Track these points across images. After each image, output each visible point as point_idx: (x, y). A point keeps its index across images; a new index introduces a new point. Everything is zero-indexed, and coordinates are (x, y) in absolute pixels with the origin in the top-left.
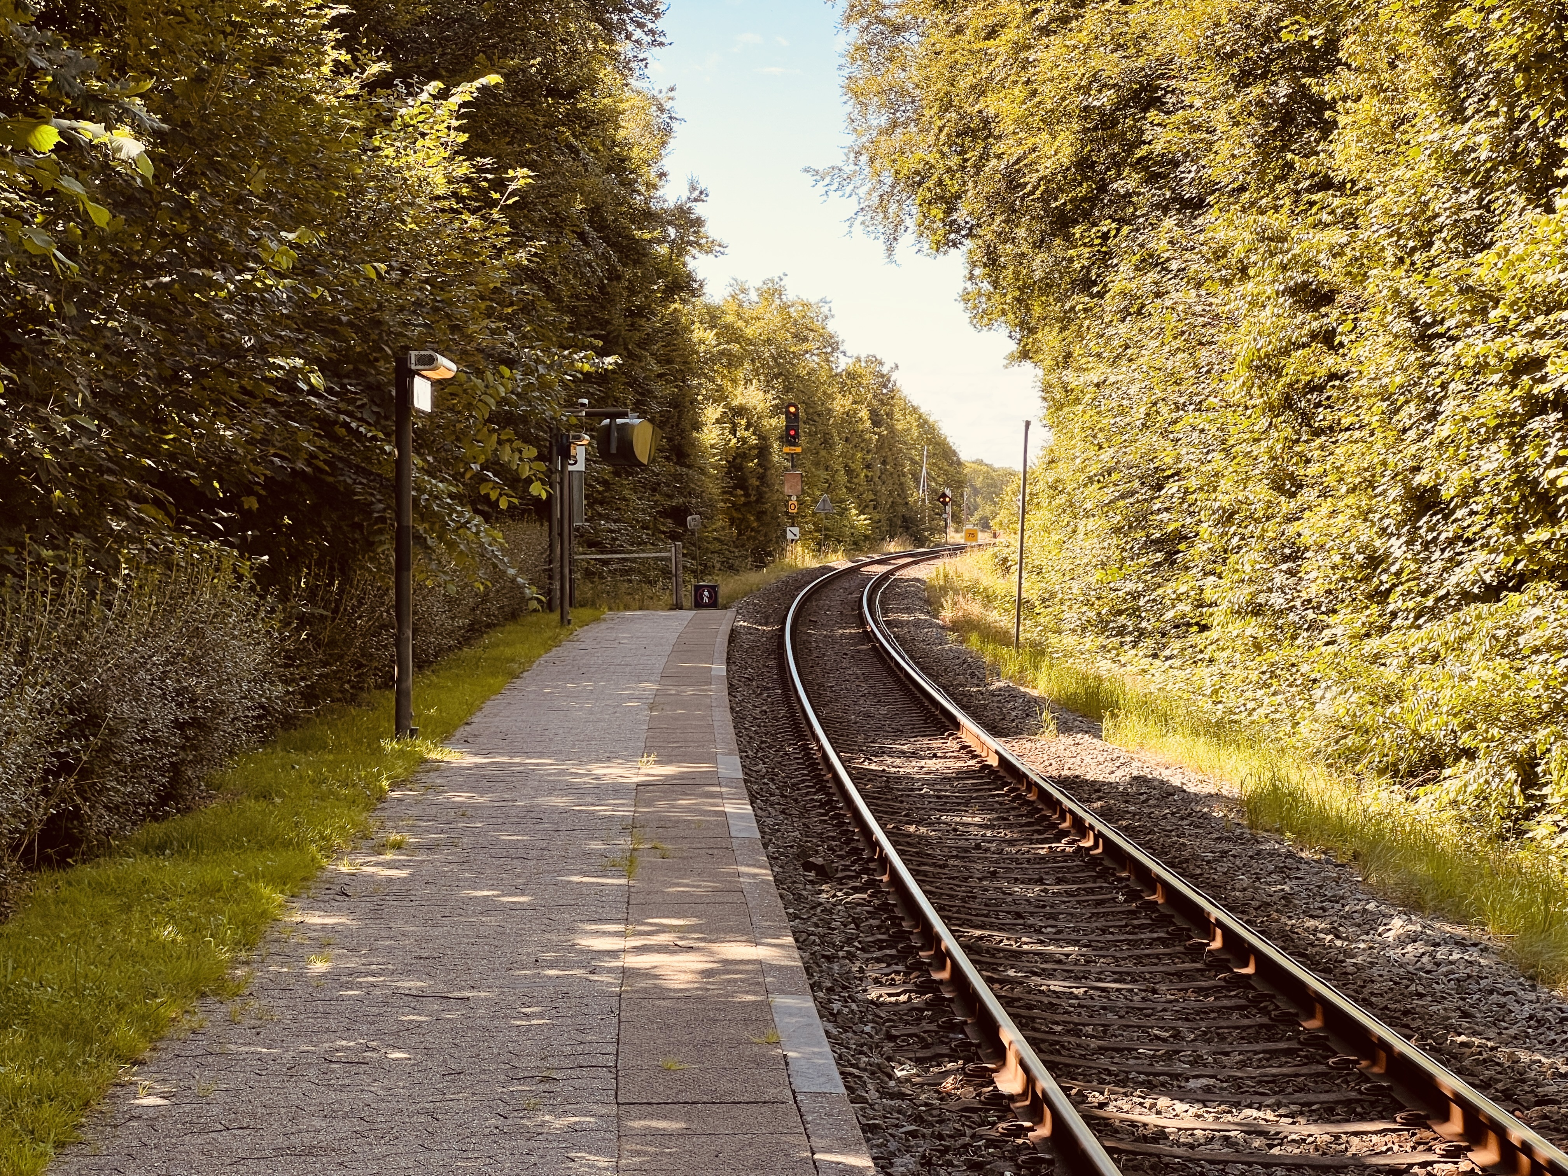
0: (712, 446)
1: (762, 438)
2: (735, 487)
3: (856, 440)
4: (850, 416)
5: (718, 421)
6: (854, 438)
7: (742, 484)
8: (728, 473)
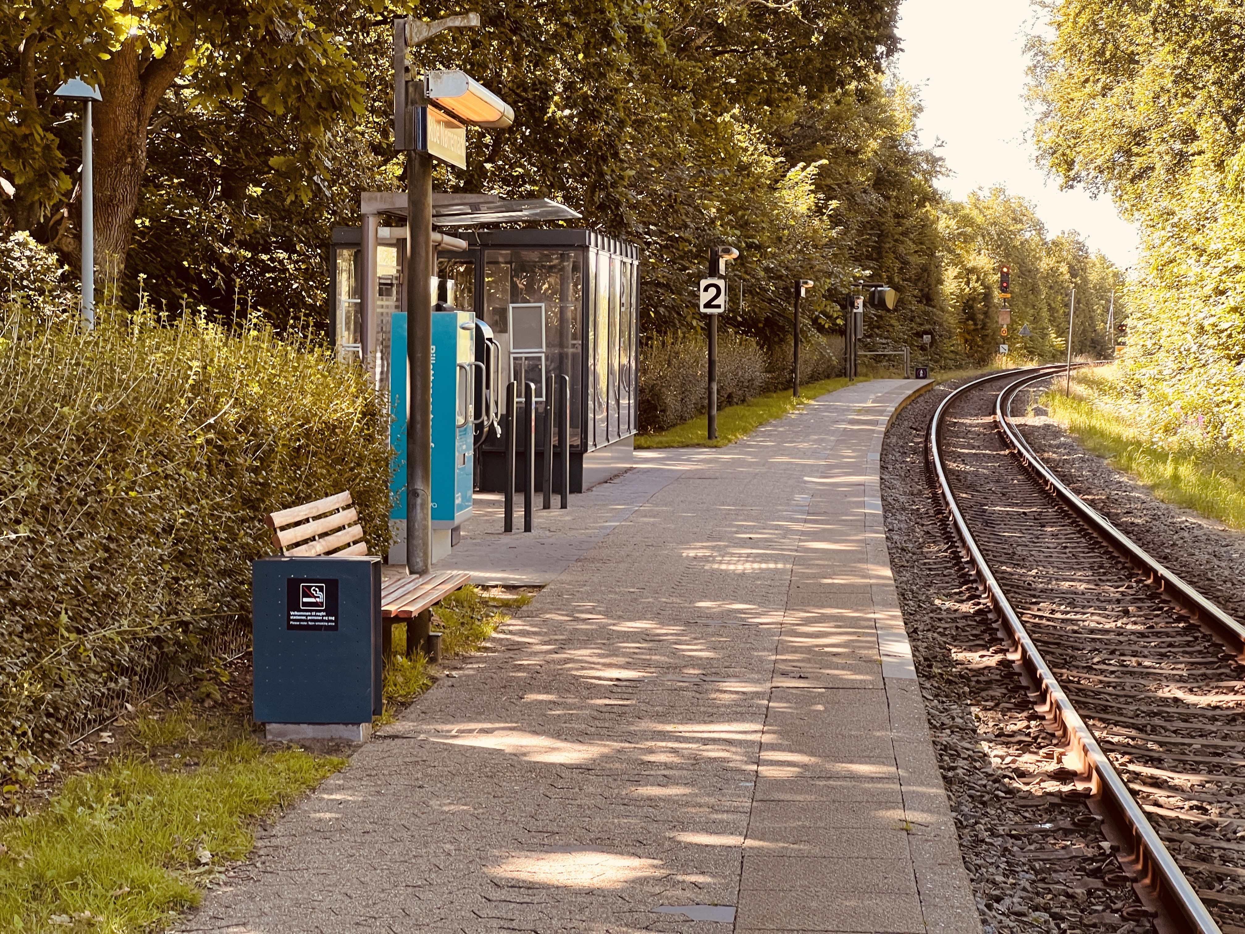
0: (952, 294)
1: (987, 287)
2: (967, 320)
3: (1056, 288)
4: (1054, 271)
5: (956, 277)
6: (1056, 287)
7: (972, 317)
8: (964, 310)
